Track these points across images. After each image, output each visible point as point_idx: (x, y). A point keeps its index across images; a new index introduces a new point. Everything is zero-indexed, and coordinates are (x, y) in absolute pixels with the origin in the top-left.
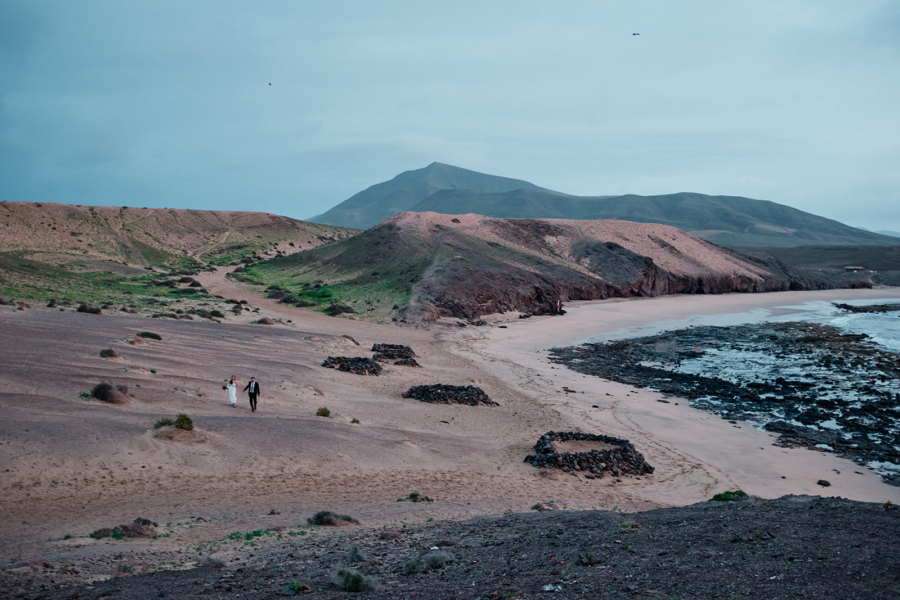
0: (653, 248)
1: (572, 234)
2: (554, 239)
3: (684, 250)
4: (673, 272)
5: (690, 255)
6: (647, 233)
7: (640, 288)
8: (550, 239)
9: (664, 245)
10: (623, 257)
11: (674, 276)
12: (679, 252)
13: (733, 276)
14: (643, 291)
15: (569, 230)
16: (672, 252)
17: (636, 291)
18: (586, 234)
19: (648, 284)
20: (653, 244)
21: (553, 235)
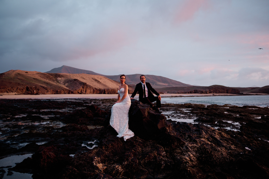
0: (92, 81)
1: (66, 77)
2: (60, 78)
3: (102, 82)
4: (96, 88)
5: (104, 84)
6: (92, 77)
7: (81, 91)
8: (59, 79)
9: (96, 80)
10: (78, 83)
11: (96, 89)
12: (101, 83)
13: (116, 89)
14: (82, 92)
15: (66, 76)
16: (98, 82)
17: (80, 92)
18: (71, 77)
19: (84, 90)
20: (93, 80)
21: (60, 77)
